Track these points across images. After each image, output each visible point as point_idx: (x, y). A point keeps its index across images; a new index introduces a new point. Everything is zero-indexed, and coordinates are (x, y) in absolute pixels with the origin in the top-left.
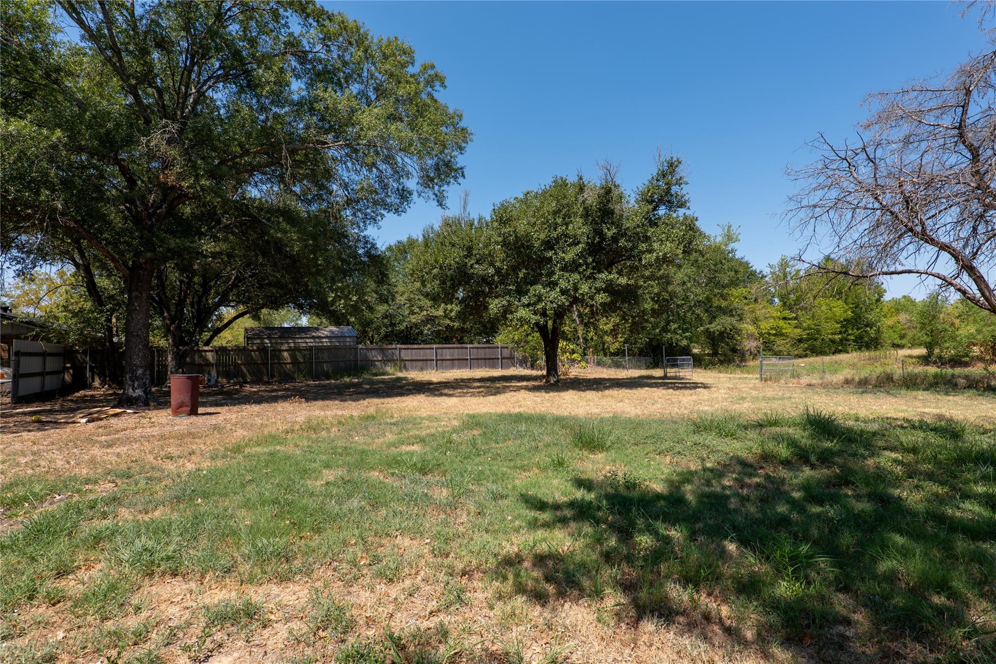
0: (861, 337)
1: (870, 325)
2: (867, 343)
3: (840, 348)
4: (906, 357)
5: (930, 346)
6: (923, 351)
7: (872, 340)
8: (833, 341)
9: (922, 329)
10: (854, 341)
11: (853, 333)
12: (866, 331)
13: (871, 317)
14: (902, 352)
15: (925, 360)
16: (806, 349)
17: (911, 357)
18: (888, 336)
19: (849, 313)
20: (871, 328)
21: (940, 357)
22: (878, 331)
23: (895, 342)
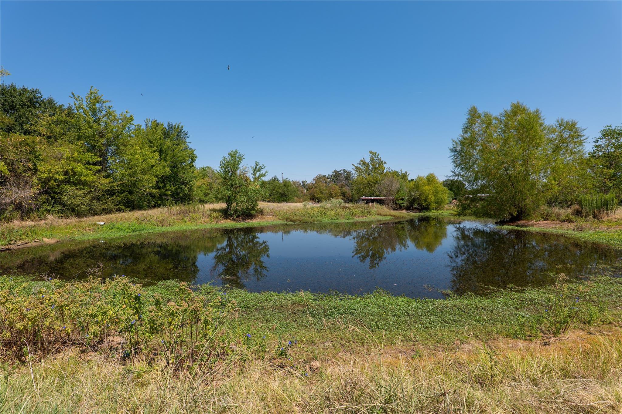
0: (178, 194)
1: (185, 183)
2: (182, 198)
3: (159, 202)
4: (211, 210)
5: (229, 201)
6: (224, 205)
7: (185, 196)
8: (153, 196)
9: (223, 184)
10: (172, 196)
11: (170, 188)
12: (181, 188)
13: (186, 176)
14: (208, 206)
15: (226, 214)
16: (119, 203)
17: (214, 210)
18: (197, 194)
19: (168, 169)
20: (186, 186)
21: (236, 211)
22: (190, 189)
23: (202, 198)
